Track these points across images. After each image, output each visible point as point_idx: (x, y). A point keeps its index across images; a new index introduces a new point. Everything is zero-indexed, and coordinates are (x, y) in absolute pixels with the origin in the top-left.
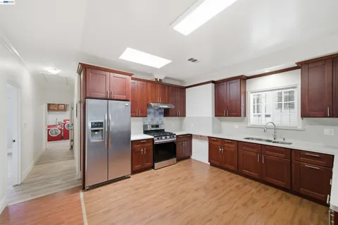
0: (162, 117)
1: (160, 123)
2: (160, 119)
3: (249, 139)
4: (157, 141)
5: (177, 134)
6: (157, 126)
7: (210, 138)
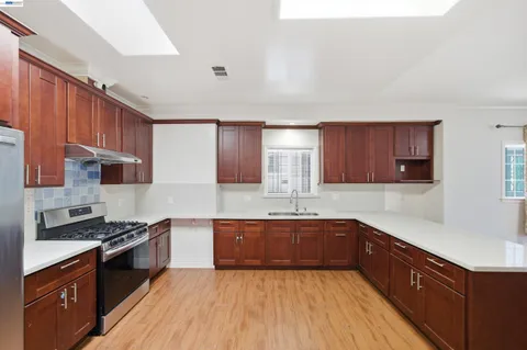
0: (96, 185)
1: (90, 200)
2: (91, 191)
3: (275, 214)
4: (109, 252)
5: (150, 222)
6: (88, 210)
7: (215, 221)
